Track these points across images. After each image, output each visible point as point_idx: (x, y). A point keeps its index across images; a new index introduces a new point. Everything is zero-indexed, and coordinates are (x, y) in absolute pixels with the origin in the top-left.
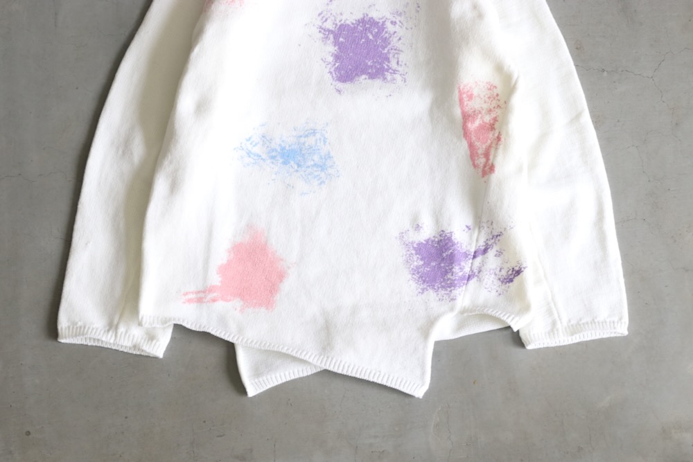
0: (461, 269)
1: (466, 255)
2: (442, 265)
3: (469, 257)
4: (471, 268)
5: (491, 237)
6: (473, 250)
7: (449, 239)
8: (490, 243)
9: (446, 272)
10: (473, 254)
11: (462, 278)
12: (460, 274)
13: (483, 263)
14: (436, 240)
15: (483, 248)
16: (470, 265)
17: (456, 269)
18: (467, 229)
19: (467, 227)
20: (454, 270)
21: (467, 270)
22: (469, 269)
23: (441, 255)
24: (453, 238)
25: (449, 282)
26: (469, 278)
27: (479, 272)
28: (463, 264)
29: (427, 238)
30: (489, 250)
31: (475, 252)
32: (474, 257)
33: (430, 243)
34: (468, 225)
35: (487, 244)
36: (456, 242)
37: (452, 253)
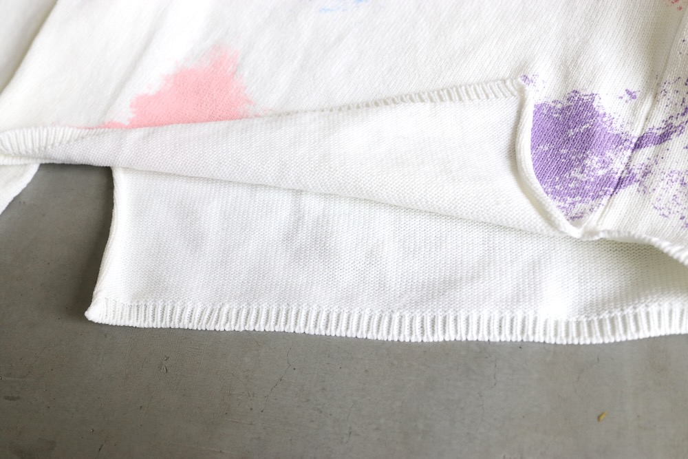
0: (605, 164)
1: (619, 141)
2: (564, 151)
3: (627, 144)
4: (627, 166)
5: (682, 111)
6: (636, 133)
7: (588, 106)
8: (676, 123)
9: (570, 166)
10: (634, 141)
11: (604, 181)
12: (601, 173)
13: (656, 159)
14: (559, 106)
15: (660, 132)
16: (625, 160)
17: (593, 161)
18: (627, 97)
19: (628, 92)
20: (587, 162)
21: (618, 166)
22: (622, 167)
23: (564, 132)
24: (595, 104)
25: (571, 186)
26: (620, 183)
27: (645, 175)
28: (609, 154)
29: (540, 102)
30: (673, 136)
31: (640, 139)
32: (638, 146)
33: (545, 112)
34: (631, 89)
35: (669, 126)
36: (601, 112)
37: (588, 130)
